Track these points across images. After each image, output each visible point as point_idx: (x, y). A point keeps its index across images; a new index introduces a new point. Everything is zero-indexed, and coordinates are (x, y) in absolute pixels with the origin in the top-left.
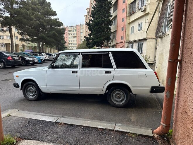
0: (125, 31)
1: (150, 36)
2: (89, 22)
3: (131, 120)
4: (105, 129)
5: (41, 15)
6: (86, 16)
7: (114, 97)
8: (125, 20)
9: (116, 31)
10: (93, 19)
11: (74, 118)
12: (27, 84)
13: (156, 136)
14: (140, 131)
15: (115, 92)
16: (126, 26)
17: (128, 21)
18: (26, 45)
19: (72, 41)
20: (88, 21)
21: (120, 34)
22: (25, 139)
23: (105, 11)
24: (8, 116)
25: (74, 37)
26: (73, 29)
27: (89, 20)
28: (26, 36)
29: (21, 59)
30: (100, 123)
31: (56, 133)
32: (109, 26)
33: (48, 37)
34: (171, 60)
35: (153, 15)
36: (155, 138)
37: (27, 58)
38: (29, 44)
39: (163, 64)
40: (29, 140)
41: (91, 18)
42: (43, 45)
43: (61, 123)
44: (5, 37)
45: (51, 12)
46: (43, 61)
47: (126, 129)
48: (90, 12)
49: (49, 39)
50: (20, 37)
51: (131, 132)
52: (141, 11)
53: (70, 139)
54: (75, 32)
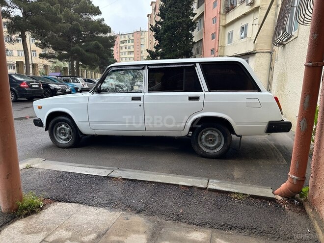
0: (217, 40)
1: (261, 48)
2: (156, 25)
3: (233, 176)
4: (192, 187)
5: (74, 14)
6: (150, 16)
7: (203, 140)
8: (218, 20)
9: (202, 40)
10: (162, 20)
11: (138, 171)
12: (57, 119)
13: (279, 198)
14: (252, 189)
15: (205, 132)
16: (219, 30)
17: (223, 23)
18: (50, 64)
19: (126, 60)
20: (154, 24)
21: (209, 44)
22: (57, 200)
23: (183, 5)
24: (26, 168)
25: (130, 53)
26: (128, 39)
27: (156, 21)
28: (50, 51)
29: (43, 87)
30: (182, 178)
31: (108, 193)
32: (190, 32)
33: (87, 51)
34: (310, 64)
35: (266, 11)
36: (277, 201)
37: (53, 86)
38: (55, 63)
39: (285, 90)
40: (64, 202)
41: (159, 19)
42: (78, 65)
43: (117, 178)
44: (15, 53)
45: (91, 9)
46: (79, 90)
47: (227, 187)
48: (158, 8)
49: (88, 54)
50: (40, 51)
51: (236, 191)
52: (245, 4)
53: (133, 202)
54: (131, 44)
